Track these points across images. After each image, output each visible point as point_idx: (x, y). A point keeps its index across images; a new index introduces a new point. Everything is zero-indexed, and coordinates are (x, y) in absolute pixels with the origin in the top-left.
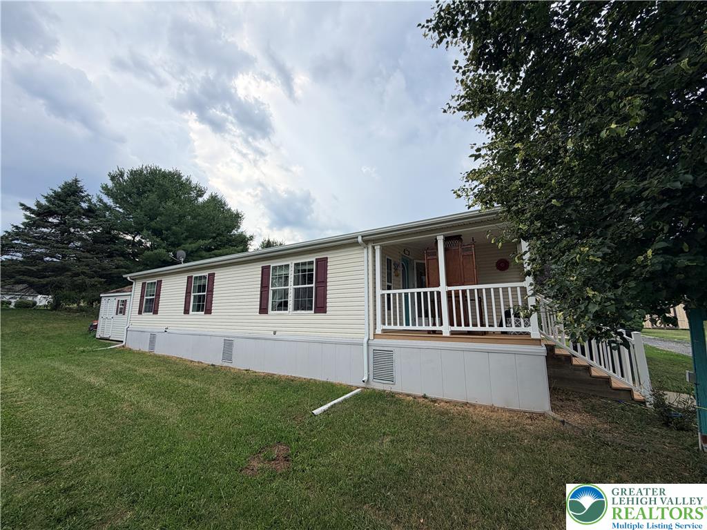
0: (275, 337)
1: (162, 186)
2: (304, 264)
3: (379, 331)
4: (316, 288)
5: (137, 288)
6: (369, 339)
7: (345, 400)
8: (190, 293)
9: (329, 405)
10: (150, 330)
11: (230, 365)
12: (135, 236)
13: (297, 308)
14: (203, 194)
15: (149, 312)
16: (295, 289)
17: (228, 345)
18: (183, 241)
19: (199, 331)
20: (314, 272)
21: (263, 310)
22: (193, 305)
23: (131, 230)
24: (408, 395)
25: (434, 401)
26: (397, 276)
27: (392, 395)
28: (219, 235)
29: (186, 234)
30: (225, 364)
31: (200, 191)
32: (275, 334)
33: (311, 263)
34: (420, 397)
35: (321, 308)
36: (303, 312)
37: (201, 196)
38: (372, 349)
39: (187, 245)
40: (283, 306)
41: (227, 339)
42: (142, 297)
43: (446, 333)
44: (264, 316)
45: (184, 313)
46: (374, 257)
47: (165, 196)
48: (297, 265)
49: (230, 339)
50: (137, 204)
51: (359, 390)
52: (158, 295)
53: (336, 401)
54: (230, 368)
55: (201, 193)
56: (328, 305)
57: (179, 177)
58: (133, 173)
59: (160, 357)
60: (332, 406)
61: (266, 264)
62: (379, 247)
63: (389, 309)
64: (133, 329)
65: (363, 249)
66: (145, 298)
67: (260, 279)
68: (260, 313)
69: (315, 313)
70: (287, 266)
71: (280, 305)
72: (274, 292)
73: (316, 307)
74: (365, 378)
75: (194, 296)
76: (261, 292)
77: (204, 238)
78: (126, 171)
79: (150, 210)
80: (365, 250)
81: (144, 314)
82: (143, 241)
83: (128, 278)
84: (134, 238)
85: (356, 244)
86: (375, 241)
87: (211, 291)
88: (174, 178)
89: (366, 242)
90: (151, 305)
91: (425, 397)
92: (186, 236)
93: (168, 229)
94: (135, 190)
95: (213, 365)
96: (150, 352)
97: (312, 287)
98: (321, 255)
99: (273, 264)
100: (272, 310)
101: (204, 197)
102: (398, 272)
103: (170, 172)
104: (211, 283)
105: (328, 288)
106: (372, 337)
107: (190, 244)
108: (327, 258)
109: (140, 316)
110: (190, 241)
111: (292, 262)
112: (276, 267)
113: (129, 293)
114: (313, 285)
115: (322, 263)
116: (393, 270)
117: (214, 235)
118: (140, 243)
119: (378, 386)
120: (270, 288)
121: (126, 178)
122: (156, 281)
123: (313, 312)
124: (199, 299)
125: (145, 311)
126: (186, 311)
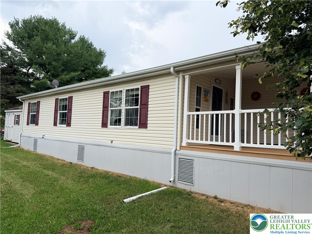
0: (112, 145)
1: (45, 31)
2: (132, 90)
3: (184, 144)
4: (141, 109)
5: (25, 106)
6: (176, 150)
7: (152, 194)
8: (57, 111)
9: (138, 196)
10: (33, 136)
11: (82, 164)
12: (29, 69)
13: (127, 124)
14: (75, 36)
15: (33, 124)
16: (126, 109)
17: (81, 149)
18: (61, 73)
19: (63, 138)
20: (139, 97)
21: (104, 125)
22: (60, 119)
23: (26, 65)
24: (203, 195)
25: (222, 201)
26: (207, 101)
27: (190, 194)
28: (86, 69)
29: (63, 68)
30: (80, 163)
31: (73, 34)
32: (112, 143)
33: (137, 89)
34: (211, 197)
35: (144, 125)
36: (131, 127)
37: (73, 38)
38: (178, 157)
39: (63, 76)
40: (117, 122)
41: (81, 145)
42: (29, 113)
43: (237, 148)
44: (105, 129)
45: (54, 125)
46: (184, 85)
47: (46, 39)
48: (128, 91)
49: (83, 145)
50: (28, 46)
51: (166, 187)
52: (38, 112)
53: (143, 194)
54: (82, 165)
55: (72, 36)
56: (148, 122)
57: (57, 24)
58: (25, 22)
59: (38, 155)
60: (140, 198)
61: (106, 89)
62: (188, 76)
63: (197, 127)
64: (25, 135)
65: (175, 78)
66: (31, 113)
67: (102, 101)
68: (102, 127)
69: (139, 128)
70: (121, 91)
71: (116, 121)
72: (112, 111)
73: (140, 124)
74: (172, 179)
75: (60, 113)
76: (103, 111)
77: (75, 71)
78: (20, 20)
79: (37, 49)
80: (177, 79)
81: (30, 125)
82: (35, 73)
83: (20, 99)
84: (28, 71)
85: (169, 74)
86: (184, 71)
87: (70, 110)
88: (53, 24)
89: (178, 72)
90: (34, 120)
91: (216, 198)
92: (63, 69)
93: (50, 64)
94: (26, 35)
95: (71, 163)
96: (34, 151)
97: (138, 109)
98: (144, 83)
99: (112, 90)
100: (111, 125)
101: (75, 39)
102: (208, 98)
103: (50, 20)
104: (70, 104)
105: (149, 109)
106: (178, 149)
107: (65, 75)
108: (149, 85)
109: (28, 127)
110: (65, 73)
111: (124, 88)
112: (113, 92)
113: (20, 110)
114: (138, 107)
115: (145, 90)
116: (202, 96)
117: (83, 68)
118: (32, 74)
119: (181, 186)
120: (109, 109)
121: (20, 25)
122: (36, 102)
123: (137, 127)
124: (63, 115)
125: (31, 123)
126: (55, 124)
